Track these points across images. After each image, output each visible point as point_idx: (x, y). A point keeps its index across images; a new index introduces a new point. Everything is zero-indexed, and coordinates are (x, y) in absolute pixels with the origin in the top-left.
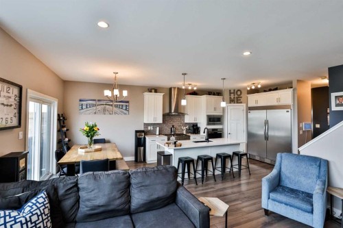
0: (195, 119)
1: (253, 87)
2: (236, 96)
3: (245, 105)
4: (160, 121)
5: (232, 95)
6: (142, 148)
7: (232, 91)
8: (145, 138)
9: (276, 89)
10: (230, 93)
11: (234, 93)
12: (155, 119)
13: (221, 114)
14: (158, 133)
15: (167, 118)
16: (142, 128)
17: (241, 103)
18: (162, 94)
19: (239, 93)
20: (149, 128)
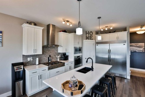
0: (66, 50)
1: (106, 29)
2: (90, 35)
3: (94, 41)
4: (40, 52)
5: (87, 34)
6: (22, 82)
7: (87, 32)
8: (24, 71)
9: (114, 32)
10: (86, 33)
11: (88, 33)
12: (35, 50)
13: (81, 46)
14: (37, 63)
15: (45, 49)
16: (21, 60)
17: (92, 39)
18: (42, 28)
19: (91, 33)
20: (29, 59)
